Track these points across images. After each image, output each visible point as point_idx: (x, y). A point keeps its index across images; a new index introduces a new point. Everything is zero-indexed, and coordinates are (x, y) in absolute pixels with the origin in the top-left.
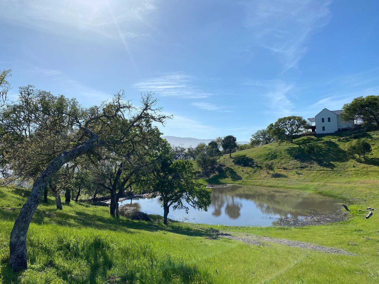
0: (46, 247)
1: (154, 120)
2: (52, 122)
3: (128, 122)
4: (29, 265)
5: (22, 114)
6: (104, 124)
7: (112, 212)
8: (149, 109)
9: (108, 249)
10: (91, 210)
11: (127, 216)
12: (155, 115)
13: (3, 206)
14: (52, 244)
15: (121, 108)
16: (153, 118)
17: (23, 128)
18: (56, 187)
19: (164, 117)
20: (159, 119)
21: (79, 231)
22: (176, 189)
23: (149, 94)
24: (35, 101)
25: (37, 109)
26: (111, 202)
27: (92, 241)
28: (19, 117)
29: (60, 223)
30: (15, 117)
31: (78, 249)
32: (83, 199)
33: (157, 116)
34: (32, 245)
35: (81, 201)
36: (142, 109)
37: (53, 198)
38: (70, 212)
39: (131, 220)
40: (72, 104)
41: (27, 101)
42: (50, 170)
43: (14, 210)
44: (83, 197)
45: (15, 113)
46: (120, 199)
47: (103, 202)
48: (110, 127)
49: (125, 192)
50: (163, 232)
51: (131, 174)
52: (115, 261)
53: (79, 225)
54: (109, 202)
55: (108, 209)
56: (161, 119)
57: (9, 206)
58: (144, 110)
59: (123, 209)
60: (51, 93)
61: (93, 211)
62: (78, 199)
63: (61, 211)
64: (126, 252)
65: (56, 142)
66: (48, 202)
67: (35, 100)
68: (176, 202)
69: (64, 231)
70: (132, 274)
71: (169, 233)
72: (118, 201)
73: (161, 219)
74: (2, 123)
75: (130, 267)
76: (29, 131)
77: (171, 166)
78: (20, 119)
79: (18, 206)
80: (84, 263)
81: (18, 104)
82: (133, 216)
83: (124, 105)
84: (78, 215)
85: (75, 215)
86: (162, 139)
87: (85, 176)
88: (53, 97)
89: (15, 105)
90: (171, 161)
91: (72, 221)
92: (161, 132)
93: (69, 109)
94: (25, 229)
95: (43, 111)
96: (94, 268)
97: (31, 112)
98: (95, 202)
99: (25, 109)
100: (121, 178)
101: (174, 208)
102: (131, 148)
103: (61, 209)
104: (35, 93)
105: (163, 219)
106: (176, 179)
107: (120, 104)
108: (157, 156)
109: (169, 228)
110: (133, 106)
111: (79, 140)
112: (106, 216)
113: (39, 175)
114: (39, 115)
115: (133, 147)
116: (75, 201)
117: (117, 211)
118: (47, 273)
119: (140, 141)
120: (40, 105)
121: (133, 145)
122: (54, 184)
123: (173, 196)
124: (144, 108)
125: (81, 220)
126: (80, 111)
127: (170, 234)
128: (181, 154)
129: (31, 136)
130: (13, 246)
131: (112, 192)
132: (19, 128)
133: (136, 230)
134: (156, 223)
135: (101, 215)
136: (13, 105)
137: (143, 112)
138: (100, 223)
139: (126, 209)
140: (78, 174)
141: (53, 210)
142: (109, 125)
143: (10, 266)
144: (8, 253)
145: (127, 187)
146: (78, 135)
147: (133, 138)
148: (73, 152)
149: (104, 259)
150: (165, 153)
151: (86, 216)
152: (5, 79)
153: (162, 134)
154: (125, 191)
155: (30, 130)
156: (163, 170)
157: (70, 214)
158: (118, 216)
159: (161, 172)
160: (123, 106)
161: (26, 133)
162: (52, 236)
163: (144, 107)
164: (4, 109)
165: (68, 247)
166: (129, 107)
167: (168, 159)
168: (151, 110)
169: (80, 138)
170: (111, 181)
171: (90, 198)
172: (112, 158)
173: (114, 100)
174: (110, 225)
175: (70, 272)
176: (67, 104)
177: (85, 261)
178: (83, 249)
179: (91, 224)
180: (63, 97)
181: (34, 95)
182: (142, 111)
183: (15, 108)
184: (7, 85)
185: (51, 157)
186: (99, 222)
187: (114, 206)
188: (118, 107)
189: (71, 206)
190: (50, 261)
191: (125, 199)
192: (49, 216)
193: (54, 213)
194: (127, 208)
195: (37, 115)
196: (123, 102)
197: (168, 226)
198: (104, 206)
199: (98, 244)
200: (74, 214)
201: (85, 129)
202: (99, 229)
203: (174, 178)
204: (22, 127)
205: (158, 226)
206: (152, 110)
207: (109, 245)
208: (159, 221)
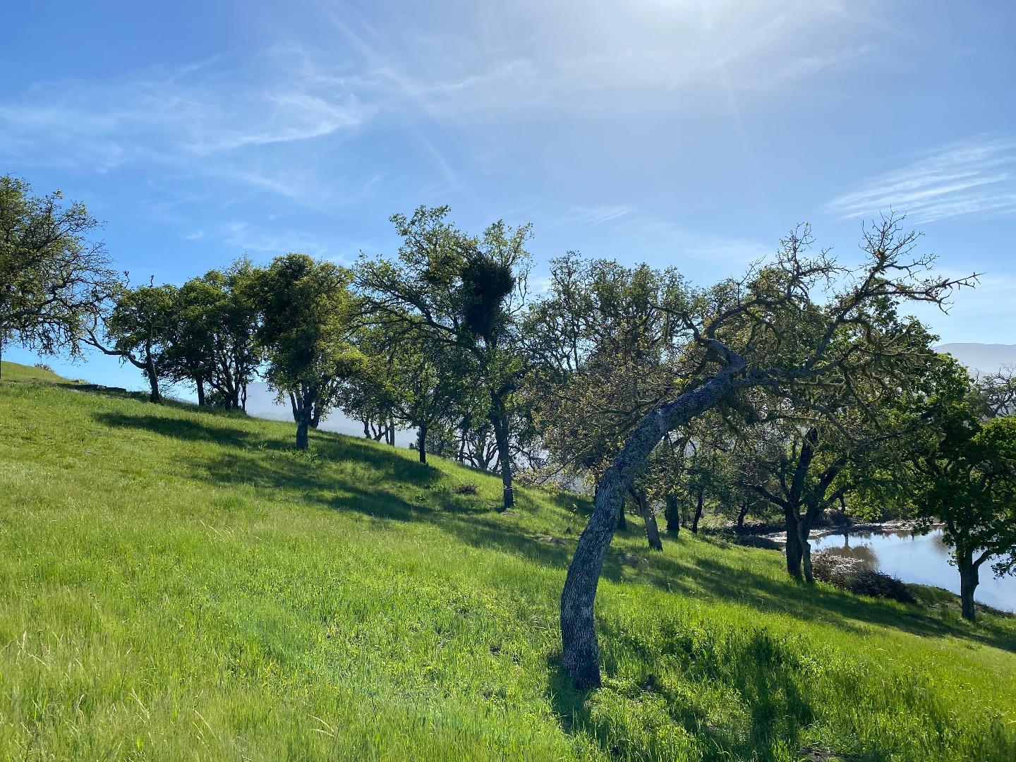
0: (636, 639)
1: (910, 296)
2: (629, 331)
3: (822, 313)
4: (604, 677)
5: (560, 320)
6: (757, 324)
7: (793, 567)
8: (891, 265)
9: (794, 669)
10: (734, 556)
11: (839, 581)
12: (913, 281)
13: (535, 532)
14: (650, 634)
15: (804, 274)
16: (903, 291)
17: (563, 352)
18: (643, 493)
19: (944, 285)
20: (927, 293)
21: (711, 610)
22: (999, 510)
23: (886, 220)
24: (584, 286)
25: (590, 307)
26: (787, 540)
27: (746, 640)
28: (553, 329)
29: (661, 584)
30: (546, 329)
31: (712, 656)
32: (711, 525)
33: (917, 284)
34: (605, 631)
35: (706, 531)
36: (869, 267)
37: (638, 520)
38: (681, 557)
39: (850, 594)
40: (667, 282)
41: (566, 291)
42: (634, 450)
43: (558, 541)
44: (711, 520)
45: (545, 321)
46: (813, 532)
47: (764, 536)
48: (774, 330)
49: (825, 515)
50: (965, 642)
51: (842, 462)
52: (817, 706)
53: (709, 593)
54: (781, 538)
55: (781, 556)
56: (934, 293)
57: (546, 533)
58: (876, 270)
59: (825, 562)
60: (619, 263)
61: (740, 559)
62: (699, 527)
63: (660, 554)
64: (849, 687)
65: (640, 380)
66: (628, 528)
67: (584, 284)
68: (1003, 552)
69: (673, 604)
70: (877, 754)
71: (984, 647)
72: (806, 536)
73: (951, 601)
74: (523, 347)
75: (867, 730)
76: (576, 359)
77: (974, 439)
78: (557, 332)
79: (565, 533)
80: (733, 696)
81: (551, 298)
82: (857, 583)
83: (812, 264)
84: (703, 568)
85: (694, 567)
86: (936, 354)
87: (714, 466)
88: (622, 272)
89: (544, 303)
90: (973, 423)
91: (689, 582)
92: (930, 332)
93: (661, 298)
94: (590, 590)
95: (602, 309)
96: (764, 715)
97: (577, 315)
98: (744, 535)
99: (564, 308)
100: (811, 472)
101: (999, 572)
102: (841, 387)
103: (660, 548)
104: (584, 268)
105: (960, 601)
106: (997, 479)
107: (800, 264)
108: (924, 409)
109: (981, 633)
110: (838, 264)
111: (695, 373)
112: (776, 578)
113: (606, 463)
114: (595, 319)
115: (848, 383)
116: (690, 529)
117: (809, 566)
118: (646, 706)
119: (868, 364)
120: (595, 295)
121: (846, 375)
122: (639, 485)
123: (990, 534)
124: (875, 265)
125: (711, 581)
126: (688, 299)
127: (991, 652)
128: (1010, 397)
129: (580, 371)
130: (568, 628)
131: (789, 510)
132: (554, 353)
133: (872, 627)
134: (935, 612)
135: (763, 572)
136: (539, 302)
137: (872, 276)
138: (762, 593)
139: (834, 563)
140: (694, 459)
141: (641, 549)
142: (771, 326)
143: (564, 671)
144: (559, 642)
145: (832, 500)
146: (692, 359)
147: (846, 356)
148: (683, 402)
149: (788, 696)
150: (951, 399)
151: (723, 572)
152: (522, 246)
153: (936, 338)
154: (828, 510)
155: (578, 355)
156: (946, 450)
157: (683, 563)
158: (809, 579)
159: (941, 458)
160: (809, 267)
161: (570, 363)
162: (647, 614)
163: (873, 261)
164: (523, 314)
165: (687, 646)
166: (826, 269)
167: (965, 415)
168: (896, 267)
169: (698, 368)
170: (783, 480)
171: (730, 524)
172: (784, 417)
173: (781, 255)
174: (791, 601)
175: (701, 715)
176: (657, 286)
177: (736, 691)
178: (727, 659)
179: (740, 593)
180: (646, 268)
181: (580, 272)
182: (868, 274)
183: (544, 309)
184: (526, 260)
185: (629, 419)
186: (759, 591)
187: (797, 550)
188: (795, 273)
189: (682, 542)
190: (650, 676)
191: (828, 534)
192: (634, 563)
193: (644, 557)
194: (835, 558)
195: (591, 319)
196: (807, 257)
197: (980, 627)
198: (767, 548)
199: (764, 651)
200: (691, 565)
201: (710, 342)
202: (761, 610)
203: (987, 475)
204: (560, 350)
205: (944, 623)
206: (900, 268)
207: (795, 657)
208: (944, 606)
